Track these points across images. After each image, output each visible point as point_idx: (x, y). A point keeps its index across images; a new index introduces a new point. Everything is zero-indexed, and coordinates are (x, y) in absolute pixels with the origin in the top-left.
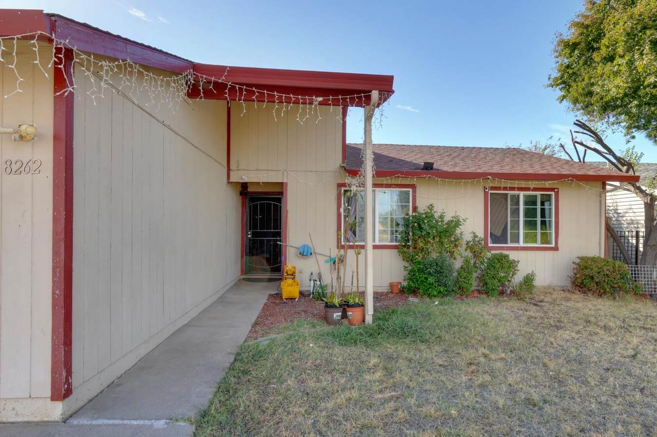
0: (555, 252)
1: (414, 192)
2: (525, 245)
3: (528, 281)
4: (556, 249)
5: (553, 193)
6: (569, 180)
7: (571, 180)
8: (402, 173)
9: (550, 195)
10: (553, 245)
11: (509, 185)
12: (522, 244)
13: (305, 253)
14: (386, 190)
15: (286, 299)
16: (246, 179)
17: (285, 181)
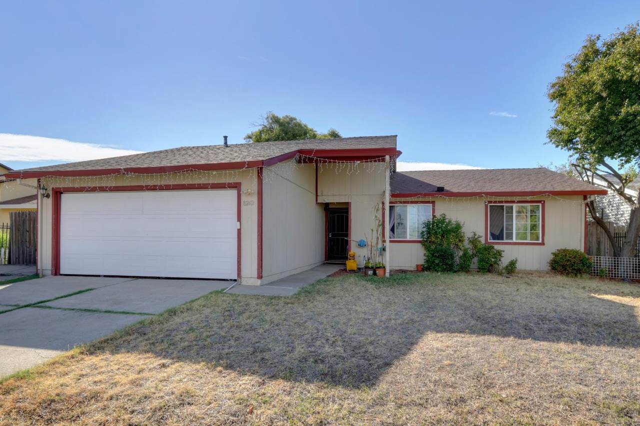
0: (542, 247)
1: (434, 206)
2: (517, 241)
3: (513, 264)
4: (543, 244)
5: (540, 205)
6: (546, 195)
7: (548, 195)
8: (421, 194)
9: (538, 206)
10: (540, 241)
11: (498, 200)
12: (514, 240)
13: (361, 245)
14: (414, 205)
15: (349, 270)
16: (327, 201)
17: (350, 201)
